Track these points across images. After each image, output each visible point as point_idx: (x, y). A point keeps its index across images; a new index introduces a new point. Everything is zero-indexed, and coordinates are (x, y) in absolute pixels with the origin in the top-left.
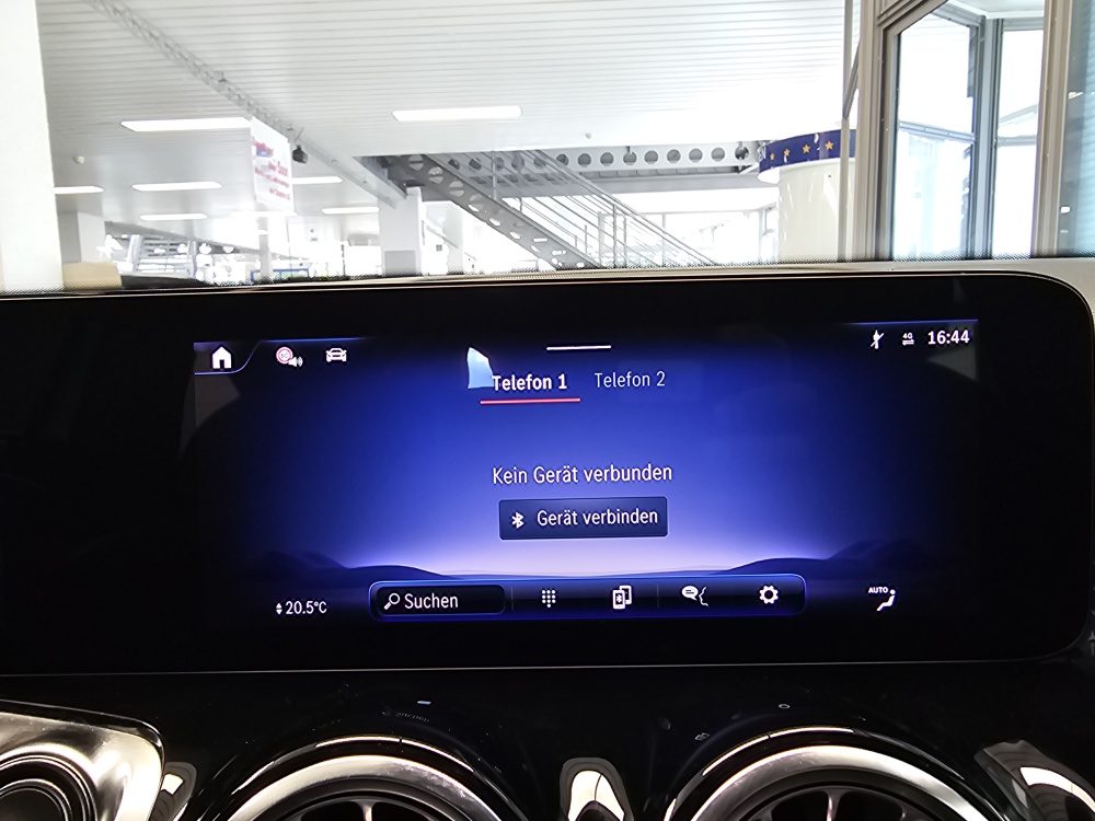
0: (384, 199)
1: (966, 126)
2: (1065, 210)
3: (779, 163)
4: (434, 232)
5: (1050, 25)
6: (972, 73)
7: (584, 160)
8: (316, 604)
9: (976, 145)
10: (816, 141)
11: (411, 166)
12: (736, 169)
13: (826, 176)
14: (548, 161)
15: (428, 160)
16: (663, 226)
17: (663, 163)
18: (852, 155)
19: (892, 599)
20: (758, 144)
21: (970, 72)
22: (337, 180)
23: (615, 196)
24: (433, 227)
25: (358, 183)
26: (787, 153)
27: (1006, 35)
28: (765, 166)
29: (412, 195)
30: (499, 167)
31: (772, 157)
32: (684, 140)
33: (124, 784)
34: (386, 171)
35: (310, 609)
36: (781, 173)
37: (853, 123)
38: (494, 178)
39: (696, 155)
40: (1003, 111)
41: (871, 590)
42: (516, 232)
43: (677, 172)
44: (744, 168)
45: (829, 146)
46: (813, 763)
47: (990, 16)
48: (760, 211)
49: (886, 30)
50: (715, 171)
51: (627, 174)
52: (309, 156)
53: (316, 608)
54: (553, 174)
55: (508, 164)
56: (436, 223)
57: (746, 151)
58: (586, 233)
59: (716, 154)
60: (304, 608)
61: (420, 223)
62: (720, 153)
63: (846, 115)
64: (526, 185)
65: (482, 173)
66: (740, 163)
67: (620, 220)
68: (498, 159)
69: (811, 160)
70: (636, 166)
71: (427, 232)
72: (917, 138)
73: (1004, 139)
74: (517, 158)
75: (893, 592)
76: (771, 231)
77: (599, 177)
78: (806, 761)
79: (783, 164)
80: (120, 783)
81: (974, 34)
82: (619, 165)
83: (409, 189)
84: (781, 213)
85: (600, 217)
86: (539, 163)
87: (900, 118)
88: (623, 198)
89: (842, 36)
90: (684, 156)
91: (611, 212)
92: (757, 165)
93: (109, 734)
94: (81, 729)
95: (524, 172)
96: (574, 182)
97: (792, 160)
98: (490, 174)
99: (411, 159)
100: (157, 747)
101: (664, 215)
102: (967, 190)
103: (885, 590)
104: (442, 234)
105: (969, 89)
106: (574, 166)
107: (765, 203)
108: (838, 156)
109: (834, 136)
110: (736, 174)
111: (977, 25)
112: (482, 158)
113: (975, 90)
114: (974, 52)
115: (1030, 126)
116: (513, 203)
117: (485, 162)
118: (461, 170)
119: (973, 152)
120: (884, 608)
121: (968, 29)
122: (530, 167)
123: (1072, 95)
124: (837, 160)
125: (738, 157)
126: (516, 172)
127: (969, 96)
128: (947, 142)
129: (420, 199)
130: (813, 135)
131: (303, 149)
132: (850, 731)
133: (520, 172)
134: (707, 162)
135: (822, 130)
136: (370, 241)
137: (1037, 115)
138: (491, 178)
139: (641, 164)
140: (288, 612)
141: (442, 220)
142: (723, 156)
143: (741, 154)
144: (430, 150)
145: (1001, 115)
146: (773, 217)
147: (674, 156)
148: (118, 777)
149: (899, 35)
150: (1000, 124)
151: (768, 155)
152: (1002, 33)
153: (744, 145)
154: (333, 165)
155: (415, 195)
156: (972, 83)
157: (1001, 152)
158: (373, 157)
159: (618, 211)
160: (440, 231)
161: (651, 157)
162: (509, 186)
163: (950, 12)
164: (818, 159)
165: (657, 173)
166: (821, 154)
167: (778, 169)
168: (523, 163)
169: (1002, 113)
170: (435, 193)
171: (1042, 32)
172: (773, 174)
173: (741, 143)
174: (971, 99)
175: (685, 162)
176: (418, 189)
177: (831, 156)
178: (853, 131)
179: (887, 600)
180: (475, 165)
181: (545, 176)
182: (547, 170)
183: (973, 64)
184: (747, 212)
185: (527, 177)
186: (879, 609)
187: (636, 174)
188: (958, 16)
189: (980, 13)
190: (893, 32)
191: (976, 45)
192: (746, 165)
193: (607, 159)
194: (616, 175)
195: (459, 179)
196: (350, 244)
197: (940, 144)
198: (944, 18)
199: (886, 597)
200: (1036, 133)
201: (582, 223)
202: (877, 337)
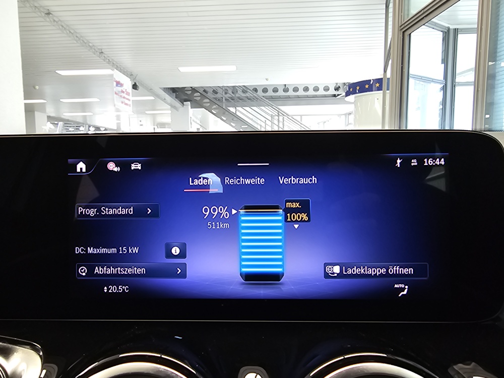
0: (173, 107)
1: (441, 77)
2: (487, 116)
3: (354, 93)
4: (196, 122)
5: (480, 31)
6: (444, 52)
7: (265, 90)
8: (124, 287)
9: (446, 85)
10: (371, 83)
11: (186, 92)
12: (334, 96)
13: (376, 99)
14: (248, 90)
15: (194, 90)
16: (301, 121)
17: (301, 93)
18: (388, 89)
19: (406, 291)
20: (344, 84)
21: (442, 52)
22: (152, 98)
23: (280, 107)
24: (195, 120)
25: (162, 99)
26: (358, 88)
27: (459, 36)
28: (348, 94)
29: (186, 105)
30: (226, 93)
31: (351, 90)
32: (311, 82)
33: (23, 374)
34: (175, 94)
35: (120, 290)
36: (355, 97)
37: (389, 75)
38: (224, 98)
39: (316, 89)
40: (458, 71)
41: (396, 286)
42: (234, 123)
43: (307, 97)
44: (338, 95)
45: (378, 85)
46: (366, 371)
47: (452, 27)
48: (345, 114)
49: (404, 32)
50: (325, 96)
51: (284, 97)
52: (140, 87)
53: (124, 290)
54: (251, 97)
55: (230, 92)
56: (197, 118)
57: (339, 87)
58: (266, 124)
59: (325, 88)
60: (118, 289)
61: (190, 118)
62: (328, 88)
63: (385, 71)
64: (238, 101)
65: (218, 96)
66: (336, 93)
67: (281, 118)
68: (226, 90)
69: (369, 91)
70: (289, 93)
71: (193, 122)
72: (418, 82)
73: (459, 83)
74: (234, 89)
75: (407, 287)
76: (350, 124)
77: (271, 98)
78: (362, 370)
79: (356, 93)
80: (21, 373)
81: (445, 35)
82: (281, 93)
83: (185, 103)
84: (355, 116)
85: (272, 116)
86: (244, 92)
87: (410, 72)
88: (283, 108)
89: (384, 35)
90: (311, 89)
91: (277, 114)
92: (344, 94)
93: (18, 349)
94: (5, 346)
95: (237, 95)
96: (261, 100)
97: (360, 92)
98: (222, 96)
99: (186, 89)
100: (40, 356)
101: (301, 116)
102: (441, 107)
103: (403, 286)
104: (200, 123)
105: (442, 60)
106: (260, 93)
107: (348, 111)
108: (382, 90)
109: (380, 81)
110: (334, 98)
111: (446, 31)
112: (218, 89)
113: (445, 61)
114: (444, 43)
115: (471, 77)
116: (232, 109)
117: (220, 91)
118: (209, 94)
119: (444, 88)
120: (403, 295)
121: (442, 33)
122: (240, 94)
123: (490, 63)
124: (382, 92)
125: (335, 90)
126: (234, 95)
127: (442, 63)
128: (432, 84)
129: (190, 107)
130: (370, 80)
131: (137, 84)
132: (385, 355)
133: (235, 95)
134: (321, 92)
135: (374, 78)
136: (166, 126)
137: (474, 72)
138: (222, 98)
139: (291, 93)
140: (110, 291)
141: (199, 117)
142: (329, 90)
143: (337, 89)
144: (195, 85)
145: (457, 72)
146: (352, 117)
147: (306, 89)
148: (19, 370)
149: (410, 34)
150: (457, 77)
151: (349, 89)
152: (457, 35)
153: (338, 85)
154: (151, 91)
155: (187, 105)
156: (444, 58)
157: (457, 89)
158: (169, 88)
159: (280, 114)
160: (199, 122)
161: (296, 89)
162: (230, 102)
163: (434, 25)
164: (372, 91)
165: (298, 97)
166: (374, 88)
167: (354, 95)
168: (237, 92)
169: (458, 72)
170: (197, 104)
171: (476, 35)
172: (351, 98)
173: (337, 84)
174: (443, 65)
175: (311, 92)
176: (189, 103)
177: (378, 90)
178: (388, 79)
179: (404, 291)
180: (215, 92)
181: (247, 97)
182: (247, 95)
183: (444, 49)
184: (340, 115)
185: (239, 98)
186: (400, 295)
187: (289, 97)
188: (437, 26)
189: (447, 25)
190: (407, 33)
191: (446, 39)
192: (339, 93)
193: (275, 90)
194: (279, 98)
195: (208, 99)
196: (158, 128)
197: (429, 85)
198: (430, 27)
199: (403, 289)
200: (473, 81)
201: (263, 119)
202: (399, 161)
